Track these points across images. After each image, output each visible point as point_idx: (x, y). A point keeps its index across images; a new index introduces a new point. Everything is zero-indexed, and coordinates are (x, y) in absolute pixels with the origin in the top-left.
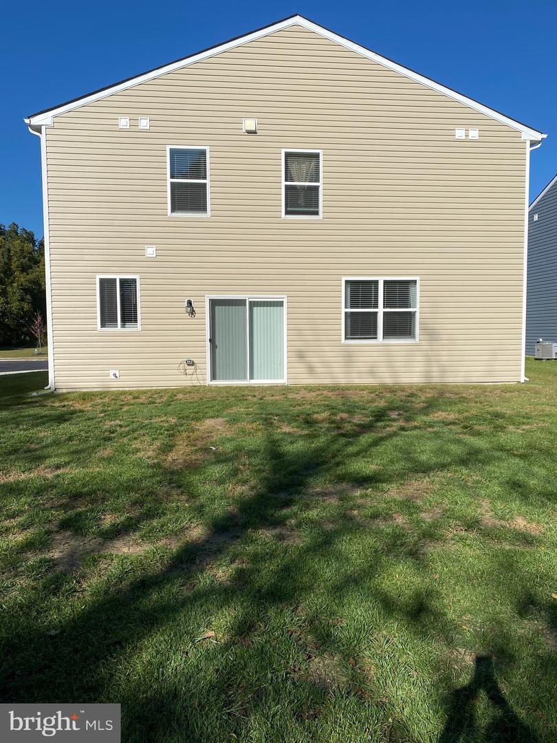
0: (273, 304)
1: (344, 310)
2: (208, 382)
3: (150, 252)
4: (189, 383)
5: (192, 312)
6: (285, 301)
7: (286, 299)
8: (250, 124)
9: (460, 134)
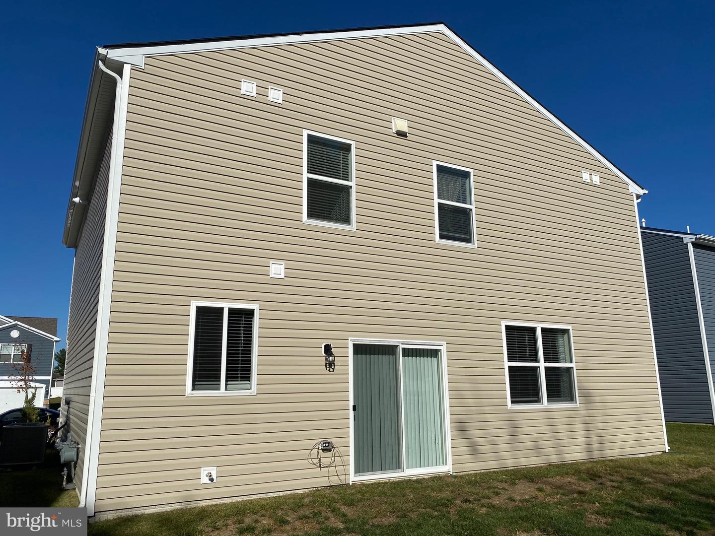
0: (426, 353)
1: (507, 364)
2: (353, 478)
3: (277, 270)
4: (323, 482)
5: (330, 365)
6: (444, 349)
7: (445, 346)
8: (401, 125)
9: (586, 176)
